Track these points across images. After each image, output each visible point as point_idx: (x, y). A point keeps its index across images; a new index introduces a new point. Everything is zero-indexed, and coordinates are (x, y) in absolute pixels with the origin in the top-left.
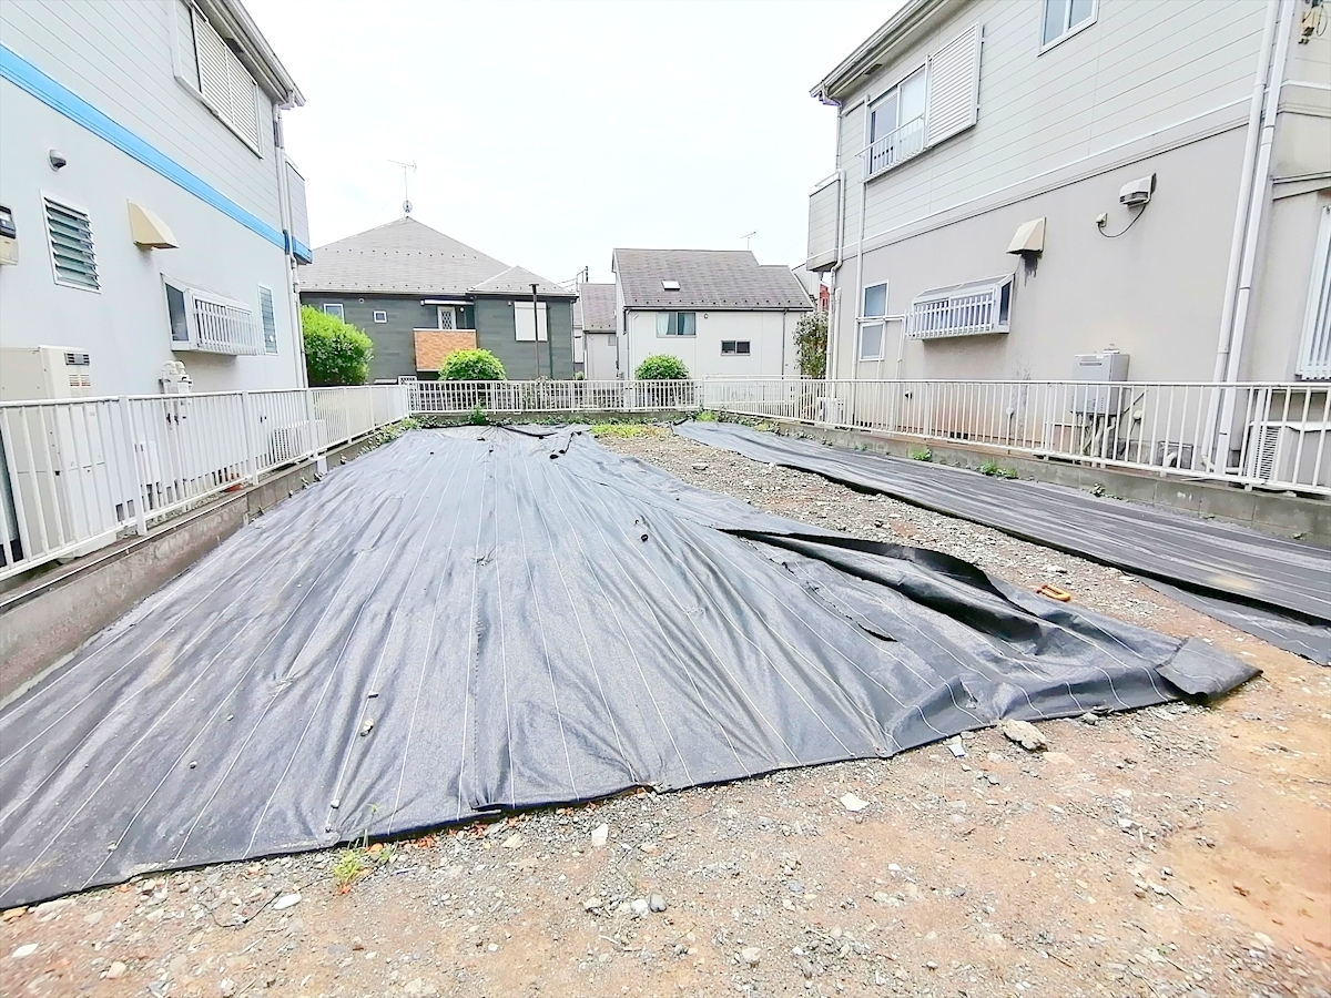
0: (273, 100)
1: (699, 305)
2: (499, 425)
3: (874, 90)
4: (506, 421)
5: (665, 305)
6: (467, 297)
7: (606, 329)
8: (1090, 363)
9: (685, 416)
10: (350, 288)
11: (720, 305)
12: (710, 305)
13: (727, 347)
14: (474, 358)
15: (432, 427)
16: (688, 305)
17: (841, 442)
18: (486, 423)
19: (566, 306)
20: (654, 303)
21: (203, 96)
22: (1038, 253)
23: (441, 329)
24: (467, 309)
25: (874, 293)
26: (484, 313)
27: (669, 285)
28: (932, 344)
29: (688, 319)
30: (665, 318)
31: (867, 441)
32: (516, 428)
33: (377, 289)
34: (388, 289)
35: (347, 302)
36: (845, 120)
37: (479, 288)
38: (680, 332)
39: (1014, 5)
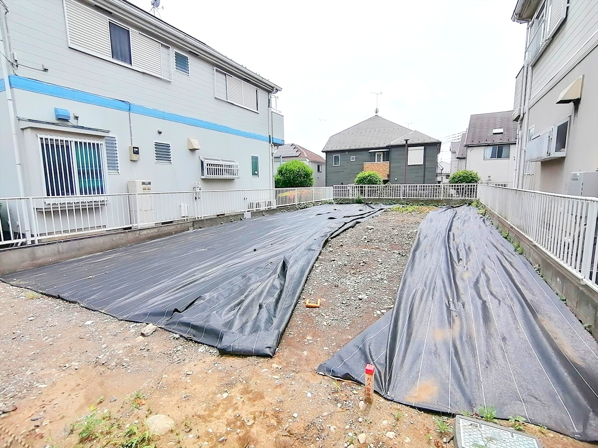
1: (512, 140)
2: (367, 204)
4: (370, 202)
5: (490, 142)
6: (387, 147)
8: (575, 178)
9: (464, 203)
10: (343, 148)
18: (361, 203)
19: (435, 147)
20: (483, 142)
21: (228, 101)
22: (580, 101)
23: (376, 162)
24: (388, 152)
26: (394, 154)
29: (505, 150)
30: (489, 150)
37: (393, 143)
38: (499, 157)
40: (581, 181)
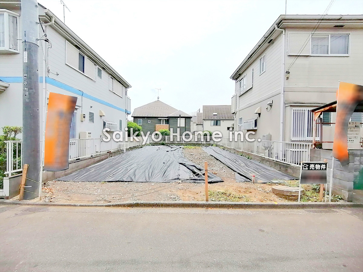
0: (126, 88)
1: (221, 118)
2: (167, 145)
3: (240, 78)
4: (169, 145)
5: (213, 119)
6: (167, 117)
7: (201, 124)
8: (264, 136)
9: (210, 145)
10: (144, 116)
11: (227, 118)
12: (224, 119)
13: (229, 128)
14: (164, 131)
15: (153, 145)
16: (218, 119)
18: (164, 145)
19: (189, 119)
20: (210, 118)
21: (113, 92)
22: (260, 114)
23: (162, 124)
24: (168, 120)
25: (241, 119)
26: (171, 121)
27: (214, 114)
28: (248, 130)
29: (219, 122)
30: (213, 121)
32: (170, 146)
33: (149, 116)
34: (151, 116)
35: (143, 119)
36: (236, 83)
37: (170, 115)
38: (217, 125)
39: (256, 66)
40: (266, 137)
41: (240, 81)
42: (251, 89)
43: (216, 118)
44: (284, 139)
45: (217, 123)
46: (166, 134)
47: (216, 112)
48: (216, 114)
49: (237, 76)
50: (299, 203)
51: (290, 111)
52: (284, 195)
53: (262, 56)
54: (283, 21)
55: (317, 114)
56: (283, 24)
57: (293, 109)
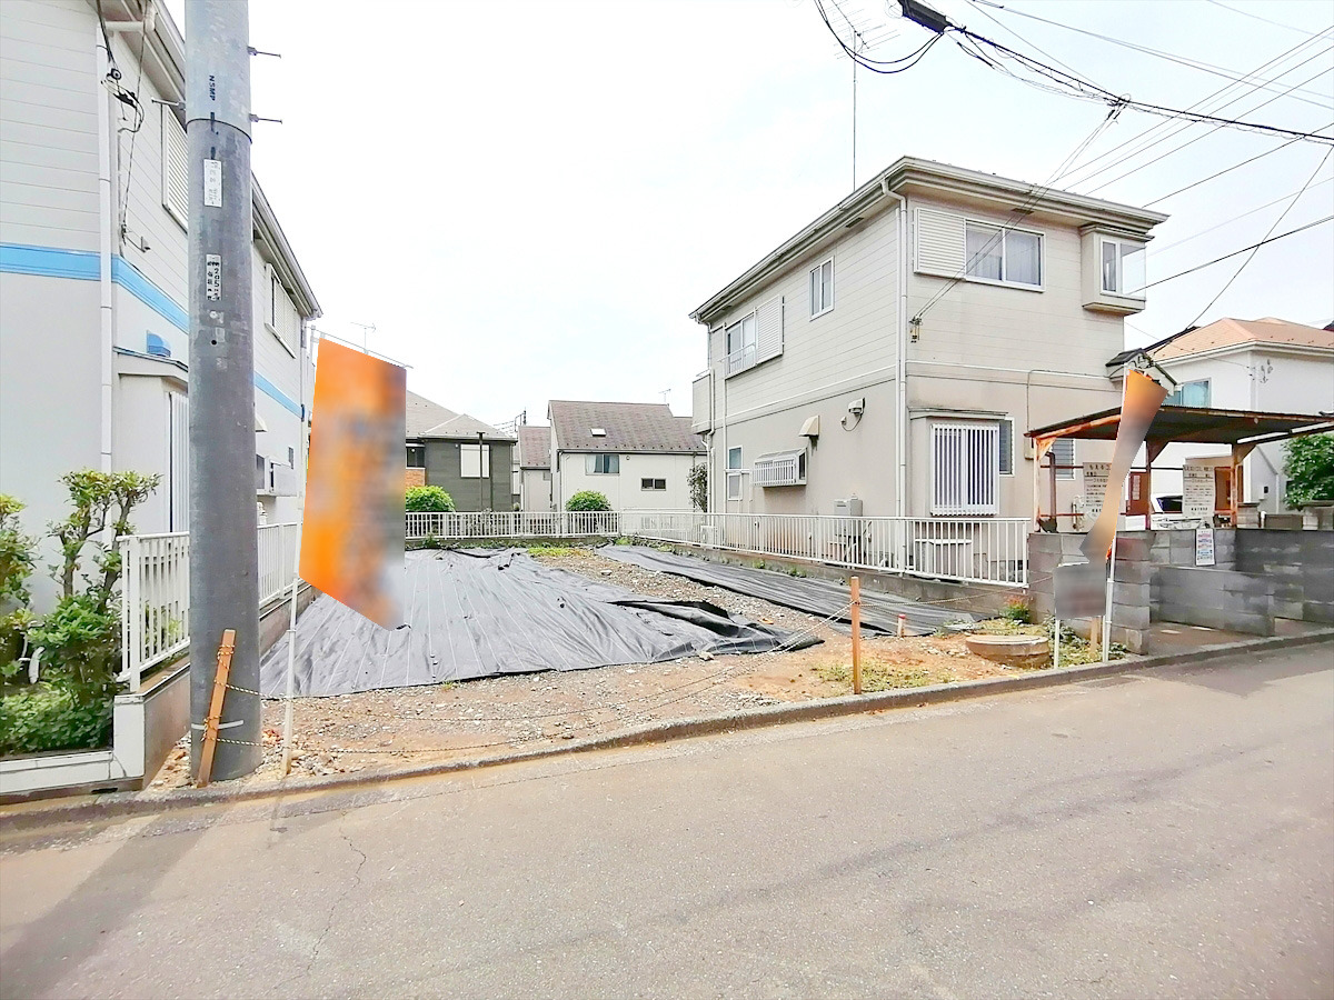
1: (622, 449)
2: (449, 549)
3: (730, 320)
4: (455, 546)
5: (593, 448)
6: (418, 441)
7: (541, 465)
8: (841, 505)
9: (606, 541)
11: (640, 449)
12: (631, 449)
13: (646, 483)
14: (427, 493)
16: (612, 449)
17: (714, 558)
18: (438, 548)
19: (506, 448)
20: (583, 448)
21: (275, 331)
22: (817, 437)
24: (418, 450)
25: (735, 453)
26: (433, 454)
27: (596, 432)
28: (768, 489)
29: (612, 461)
30: (593, 459)
31: (730, 556)
32: (463, 551)
36: (713, 335)
37: (430, 433)
38: (606, 471)
39: (797, 289)
40: (848, 507)
41: (729, 331)
42: (778, 360)
43: (602, 448)
44: (910, 510)
45: (606, 462)
46: (435, 504)
47: (600, 427)
48: (602, 432)
49: (715, 313)
50: (1055, 670)
51: (926, 433)
52: (1010, 657)
53: (821, 261)
54: (906, 175)
55: (1044, 442)
56: (907, 181)
57: (935, 426)
